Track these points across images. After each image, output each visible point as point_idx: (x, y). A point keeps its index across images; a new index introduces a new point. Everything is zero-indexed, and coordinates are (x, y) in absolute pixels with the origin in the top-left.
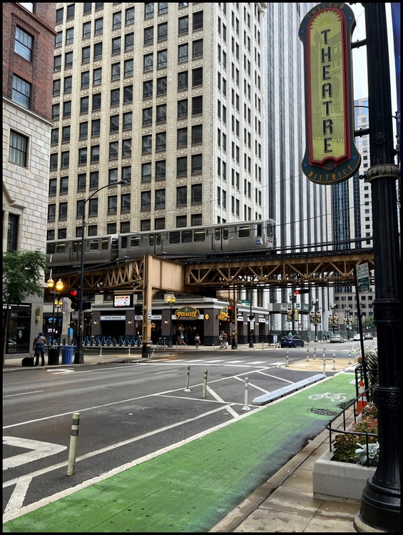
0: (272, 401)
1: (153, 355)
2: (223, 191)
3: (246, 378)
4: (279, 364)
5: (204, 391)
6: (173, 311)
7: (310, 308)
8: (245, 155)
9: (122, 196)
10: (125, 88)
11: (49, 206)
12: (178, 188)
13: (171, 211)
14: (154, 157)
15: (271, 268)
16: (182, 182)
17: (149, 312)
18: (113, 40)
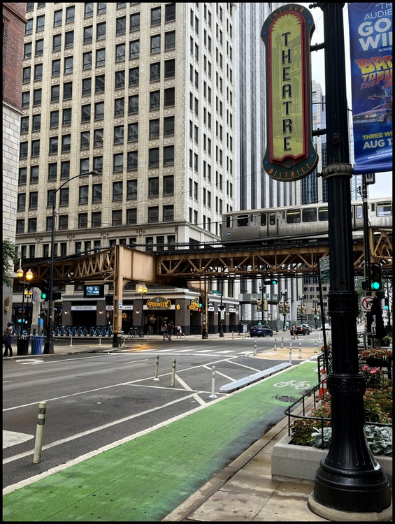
0: (238, 389)
1: (123, 345)
2: (195, 183)
3: (214, 367)
4: (248, 353)
5: (172, 380)
6: (145, 302)
7: (279, 298)
8: (217, 147)
9: (94, 186)
10: (96, 77)
11: (19, 195)
12: (150, 179)
13: (143, 202)
14: (126, 148)
15: (241, 259)
16: (154, 173)
17: (120, 303)
18: (85, 28)
